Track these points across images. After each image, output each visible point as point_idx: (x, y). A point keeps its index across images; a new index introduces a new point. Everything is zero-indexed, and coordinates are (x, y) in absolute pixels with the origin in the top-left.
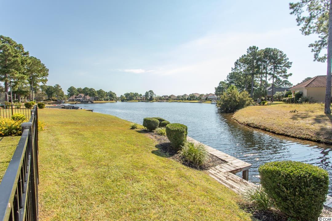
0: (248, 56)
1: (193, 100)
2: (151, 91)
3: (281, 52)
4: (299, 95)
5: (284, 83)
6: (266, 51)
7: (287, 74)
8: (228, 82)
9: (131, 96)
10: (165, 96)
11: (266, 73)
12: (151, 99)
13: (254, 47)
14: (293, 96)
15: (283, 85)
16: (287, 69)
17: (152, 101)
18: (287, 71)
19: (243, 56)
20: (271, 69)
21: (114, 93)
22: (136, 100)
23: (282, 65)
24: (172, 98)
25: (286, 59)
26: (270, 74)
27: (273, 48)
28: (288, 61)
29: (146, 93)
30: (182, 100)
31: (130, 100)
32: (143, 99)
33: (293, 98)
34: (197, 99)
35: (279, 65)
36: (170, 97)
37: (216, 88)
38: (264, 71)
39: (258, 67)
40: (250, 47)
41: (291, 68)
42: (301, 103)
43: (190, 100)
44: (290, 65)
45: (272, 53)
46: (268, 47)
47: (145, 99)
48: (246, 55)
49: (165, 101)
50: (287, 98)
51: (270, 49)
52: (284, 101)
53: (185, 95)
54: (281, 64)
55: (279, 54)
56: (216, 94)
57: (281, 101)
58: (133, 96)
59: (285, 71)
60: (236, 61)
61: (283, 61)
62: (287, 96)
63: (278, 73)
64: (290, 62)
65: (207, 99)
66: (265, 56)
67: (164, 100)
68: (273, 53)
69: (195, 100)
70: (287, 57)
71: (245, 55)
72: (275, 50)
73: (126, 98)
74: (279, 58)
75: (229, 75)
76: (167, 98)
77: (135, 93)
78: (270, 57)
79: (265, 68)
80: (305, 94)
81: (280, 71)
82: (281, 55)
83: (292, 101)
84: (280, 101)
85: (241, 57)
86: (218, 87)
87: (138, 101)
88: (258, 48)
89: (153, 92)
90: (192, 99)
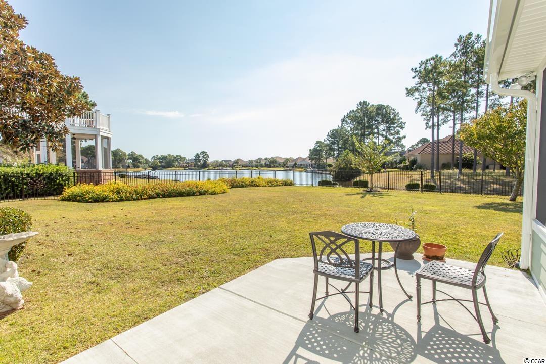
0: (356, 111)
1: (274, 167)
2: (204, 153)
3: (394, 110)
4: (414, 162)
5: (396, 144)
6: (378, 109)
7: (401, 136)
8: (328, 142)
9: (169, 161)
10: (226, 161)
11: (378, 133)
12: (205, 166)
13: (365, 103)
14: (408, 163)
15: (395, 147)
16: (401, 130)
17: (206, 169)
18: (401, 133)
19: (351, 112)
20: (384, 130)
21: (141, 156)
22: (179, 167)
23: (395, 126)
24: (240, 163)
25: (399, 119)
26: (382, 135)
27: (385, 104)
28: (401, 121)
29: (196, 155)
30: (257, 166)
31: (169, 167)
32: (191, 165)
33: (408, 166)
34: (279, 165)
35: (392, 126)
36: (236, 162)
37: (310, 150)
38: (375, 131)
39: (370, 127)
40: (360, 102)
41: (404, 129)
42: (415, 170)
43: (270, 167)
44: (404, 126)
45: (384, 111)
46: (380, 104)
47: (194, 165)
48: (355, 110)
49: (228, 168)
50: (402, 165)
51: (382, 105)
52: (399, 168)
53: (260, 159)
54: (394, 124)
55: (392, 111)
56: (311, 158)
57: (396, 168)
58: (173, 161)
59: (398, 133)
60: (342, 117)
61: (396, 121)
62: (401, 162)
63: (391, 134)
64: (404, 122)
65: (295, 165)
66: (377, 114)
67: (227, 166)
68: (386, 111)
69: (277, 167)
70: (400, 116)
71: (353, 111)
72: (388, 107)
73: (159, 164)
74: (392, 116)
75: (329, 133)
76: (231, 164)
77: (177, 156)
78: (382, 116)
79: (377, 128)
80: (419, 161)
81: (393, 132)
82: (393, 113)
83: (407, 168)
84: (393, 168)
85: (349, 113)
86: (314, 148)
87: (183, 169)
88: (369, 103)
89: (207, 155)
90: (272, 166)
